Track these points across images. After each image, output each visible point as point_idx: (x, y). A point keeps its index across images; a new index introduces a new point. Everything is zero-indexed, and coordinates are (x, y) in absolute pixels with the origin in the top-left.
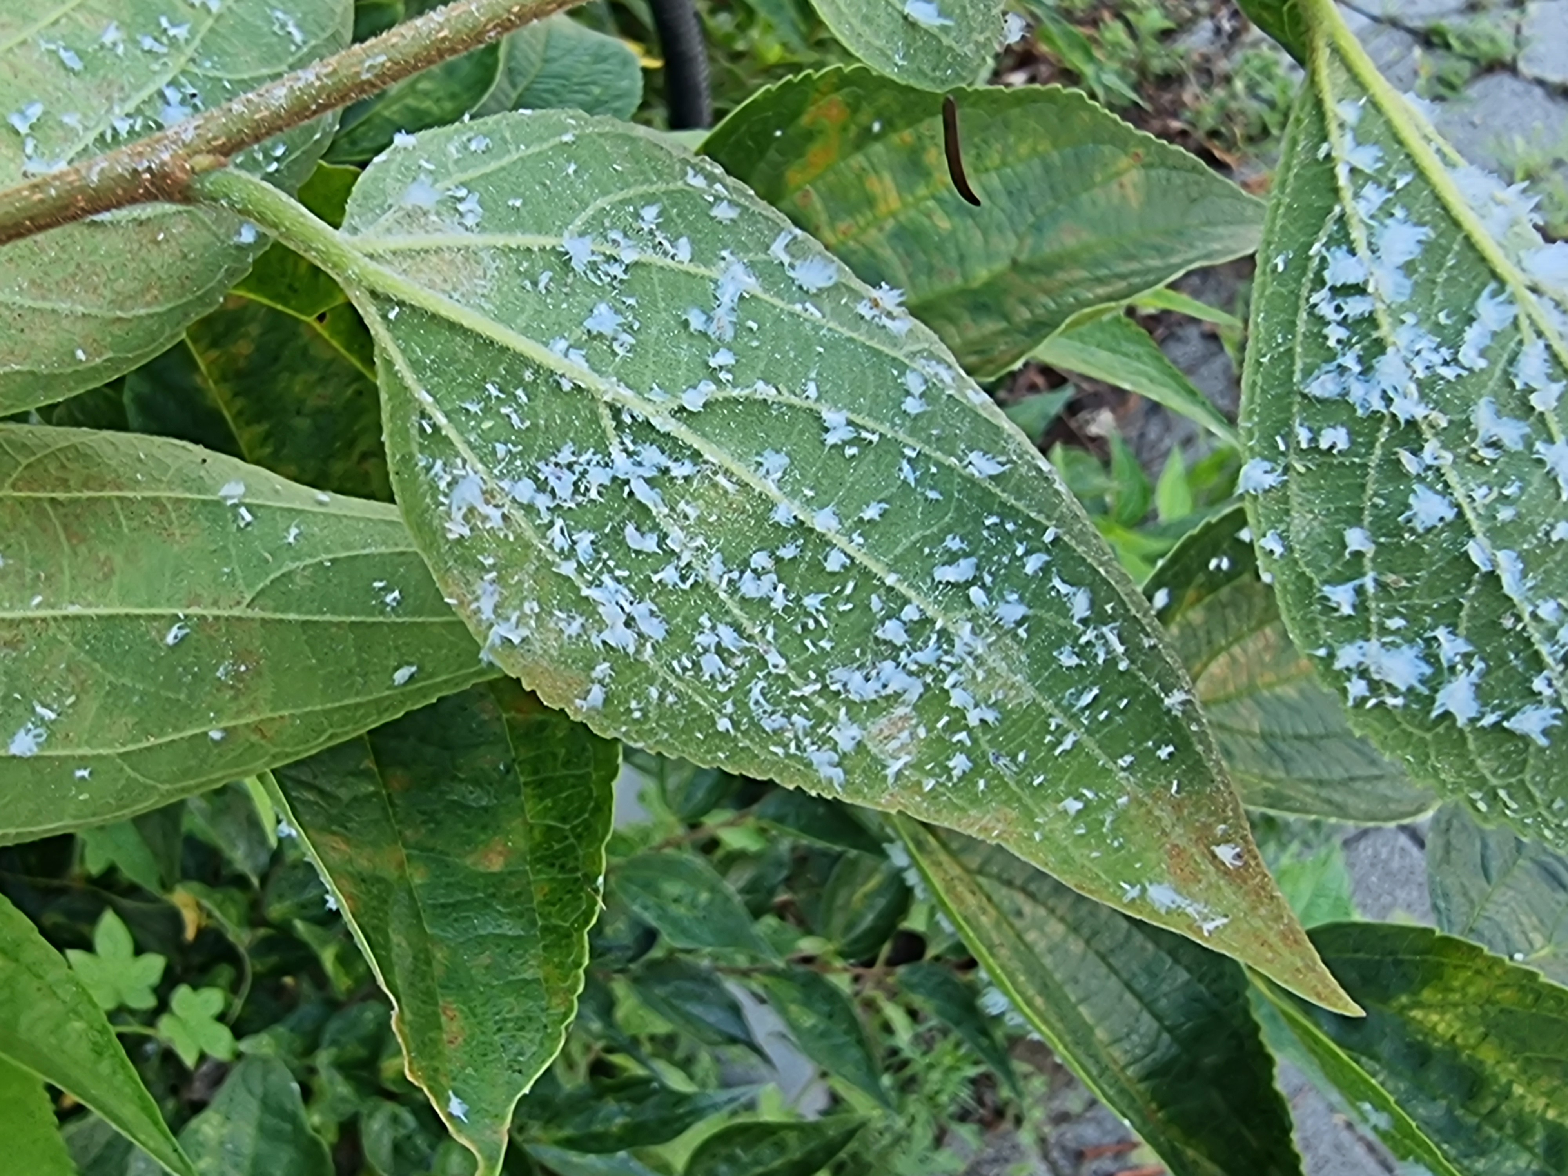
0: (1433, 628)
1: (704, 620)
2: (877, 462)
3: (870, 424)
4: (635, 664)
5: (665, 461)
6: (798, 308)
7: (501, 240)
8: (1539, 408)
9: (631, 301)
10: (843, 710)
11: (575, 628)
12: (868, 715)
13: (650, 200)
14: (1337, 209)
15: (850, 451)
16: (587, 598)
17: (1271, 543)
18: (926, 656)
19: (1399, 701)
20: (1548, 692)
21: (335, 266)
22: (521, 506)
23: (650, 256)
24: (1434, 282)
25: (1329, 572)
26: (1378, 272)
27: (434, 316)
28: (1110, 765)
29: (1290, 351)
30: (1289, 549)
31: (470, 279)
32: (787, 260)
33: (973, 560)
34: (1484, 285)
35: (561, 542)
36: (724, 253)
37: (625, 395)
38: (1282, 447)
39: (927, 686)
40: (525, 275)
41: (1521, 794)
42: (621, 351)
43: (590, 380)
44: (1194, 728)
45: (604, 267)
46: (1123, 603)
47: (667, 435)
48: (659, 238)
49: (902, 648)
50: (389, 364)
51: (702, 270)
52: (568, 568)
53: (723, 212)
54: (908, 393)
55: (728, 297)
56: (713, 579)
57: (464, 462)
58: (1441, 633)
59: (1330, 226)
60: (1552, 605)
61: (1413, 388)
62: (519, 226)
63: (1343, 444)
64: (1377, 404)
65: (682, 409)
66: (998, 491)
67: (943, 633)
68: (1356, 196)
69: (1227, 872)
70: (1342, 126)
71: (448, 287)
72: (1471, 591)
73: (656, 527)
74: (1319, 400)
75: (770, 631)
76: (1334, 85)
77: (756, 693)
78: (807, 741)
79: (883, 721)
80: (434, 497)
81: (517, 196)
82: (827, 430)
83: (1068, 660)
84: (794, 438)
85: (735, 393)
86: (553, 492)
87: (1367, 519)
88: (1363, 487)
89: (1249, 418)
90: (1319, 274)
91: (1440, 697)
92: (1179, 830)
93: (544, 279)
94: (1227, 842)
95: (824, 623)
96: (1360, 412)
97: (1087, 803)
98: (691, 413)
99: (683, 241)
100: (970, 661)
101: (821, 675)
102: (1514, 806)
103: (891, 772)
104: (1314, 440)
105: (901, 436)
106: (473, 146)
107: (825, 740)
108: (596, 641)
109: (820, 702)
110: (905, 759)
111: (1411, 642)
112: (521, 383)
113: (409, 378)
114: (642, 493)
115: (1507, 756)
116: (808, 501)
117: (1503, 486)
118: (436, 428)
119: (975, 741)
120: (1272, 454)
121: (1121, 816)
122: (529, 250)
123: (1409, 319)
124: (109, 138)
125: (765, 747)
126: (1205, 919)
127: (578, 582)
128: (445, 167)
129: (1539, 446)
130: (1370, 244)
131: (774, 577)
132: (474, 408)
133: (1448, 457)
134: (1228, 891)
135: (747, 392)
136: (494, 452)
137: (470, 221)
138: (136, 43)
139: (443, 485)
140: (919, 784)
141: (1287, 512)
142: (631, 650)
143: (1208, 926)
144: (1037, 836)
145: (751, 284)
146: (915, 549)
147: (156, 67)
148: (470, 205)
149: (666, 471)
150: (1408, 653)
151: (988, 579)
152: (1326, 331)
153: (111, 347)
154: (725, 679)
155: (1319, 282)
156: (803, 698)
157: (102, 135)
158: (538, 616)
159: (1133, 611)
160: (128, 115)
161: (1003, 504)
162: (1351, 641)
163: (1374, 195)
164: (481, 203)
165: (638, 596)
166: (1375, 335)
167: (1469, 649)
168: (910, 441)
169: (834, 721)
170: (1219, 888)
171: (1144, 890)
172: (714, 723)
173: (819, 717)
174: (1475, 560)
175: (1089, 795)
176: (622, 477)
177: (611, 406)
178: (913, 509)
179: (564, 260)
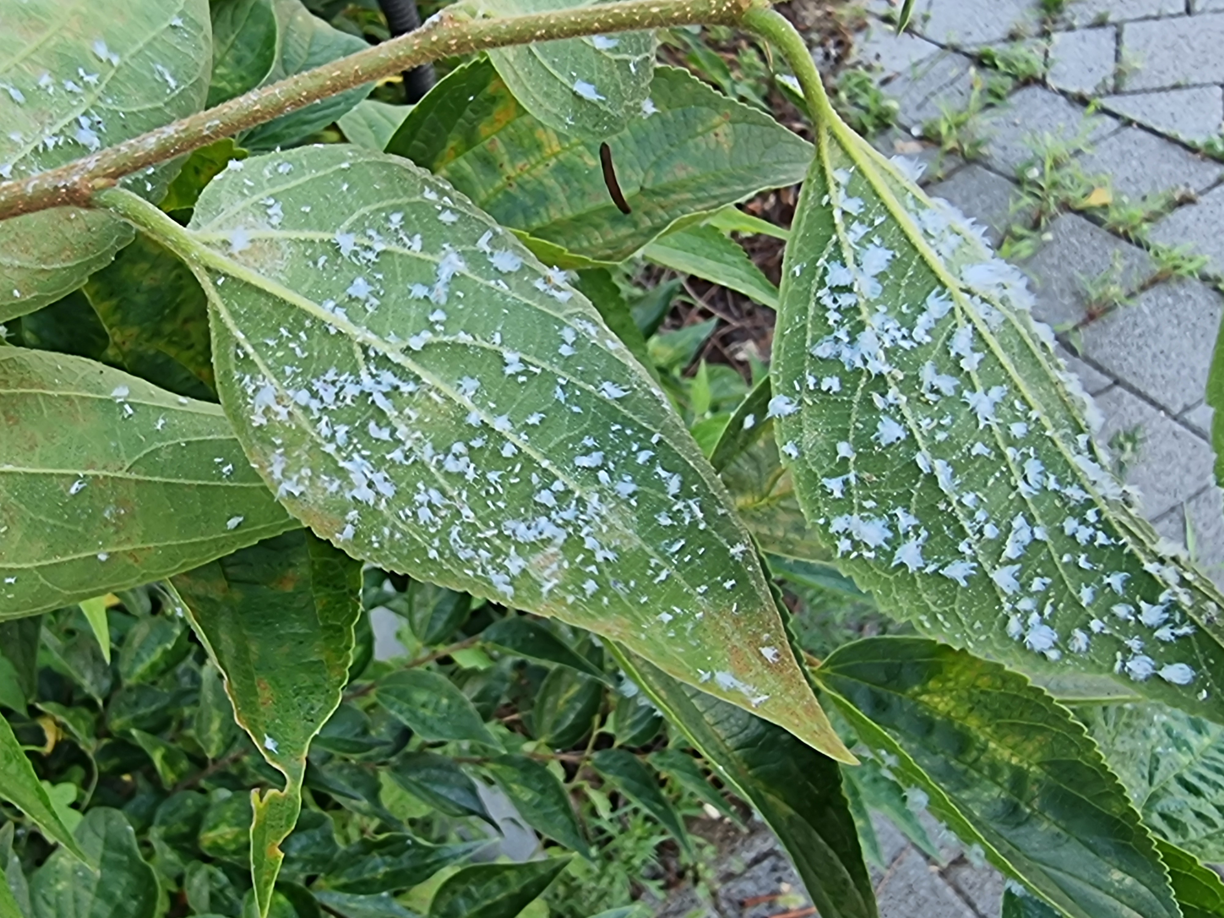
0: (895, 508)
1: (420, 485)
2: (539, 387)
3: (536, 362)
4: (375, 511)
5: (396, 382)
6: (492, 283)
7: (294, 235)
8: (966, 369)
9: (380, 276)
10: (513, 548)
11: (334, 487)
12: (530, 552)
13: (397, 209)
14: (834, 238)
15: (522, 379)
16: (342, 469)
17: (790, 449)
18: (568, 515)
19: (872, 555)
20: (968, 552)
21: (183, 250)
22: (301, 407)
23: (394, 247)
24: (899, 285)
25: (827, 469)
26: (860, 278)
27: (247, 284)
28: (691, 591)
29: (804, 327)
30: (802, 454)
31: (272, 259)
32: (488, 250)
33: (602, 453)
34: (933, 288)
35: (326, 431)
36: (445, 246)
37: (371, 337)
38: (798, 388)
39: (569, 535)
40: (309, 257)
41: (953, 618)
42: (370, 310)
43: (348, 328)
44: (750, 569)
45: (362, 254)
46: (705, 485)
47: (398, 365)
48: (401, 235)
49: (553, 508)
50: (217, 313)
51: (428, 257)
52: (330, 448)
53: (447, 217)
54: (564, 342)
55: (445, 275)
56: (426, 459)
57: (264, 377)
58: (899, 511)
59: (830, 248)
60: (972, 496)
61: (881, 353)
62: (308, 225)
63: (836, 388)
64: (859, 364)
65: (409, 348)
66: (620, 408)
67: (580, 500)
68: (847, 229)
69: (769, 666)
70: (837, 184)
71: (257, 265)
72: (918, 485)
73: (389, 424)
74: (821, 359)
75: (464, 494)
76: (832, 159)
77: (454, 535)
78: (489, 567)
79: (539, 556)
80: (244, 399)
81: (307, 204)
82: (506, 365)
83: (665, 521)
84: (484, 369)
85: (445, 339)
86: (322, 400)
87: (851, 437)
88: (849, 415)
89: (776, 369)
90: (822, 278)
91: (898, 553)
92: (737, 636)
93: (321, 261)
94: (769, 645)
95: (501, 490)
96: (847, 368)
97: (676, 616)
98: (415, 352)
99: (418, 237)
100: (597, 519)
101: (498, 525)
102: (947, 625)
103: (545, 590)
104: (818, 383)
105: (557, 370)
106: (281, 170)
107: (501, 567)
108: (348, 496)
109: (497, 542)
110: (555, 581)
111: (880, 517)
112: (302, 328)
113: (230, 323)
114: (381, 402)
115: (943, 593)
116: (492, 410)
117: (941, 418)
118: (246, 355)
119: (600, 571)
120: (790, 392)
121: (698, 625)
122: (313, 242)
123: (882, 309)
124: (41, 149)
125: (461, 570)
126: (754, 695)
127: (337, 458)
128: (261, 183)
129: (966, 393)
130: (856, 260)
131: (467, 459)
132: (271, 343)
133: (904, 399)
134: (770, 678)
135: (452, 338)
136: (283, 372)
137: (275, 221)
138: (62, 85)
139: (250, 391)
140: (564, 598)
141: (801, 430)
142: (371, 503)
143: (756, 701)
144: (643, 636)
145: (461, 266)
146: (562, 444)
147: (75, 103)
148: (276, 210)
149: (397, 388)
150: (879, 524)
151: (611, 466)
152: (827, 315)
153: (36, 288)
154: (434, 524)
155: (822, 284)
156: (486, 539)
157: (36, 148)
158: (310, 479)
159: (712, 491)
160: (55, 135)
161: (624, 417)
162: (841, 514)
163: (859, 230)
164: (283, 209)
165: (377, 468)
166: (858, 318)
167: (916, 522)
168: (563, 374)
169: (507, 555)
170: (763, 676)
171: (713, 675)
172: (426, 553)
173: (497, 552)
174: (920, 465)
175: (678, 610)
176: (367, 390)
177: (362, 345)
178: (562, 418)
179: (336, 249)
